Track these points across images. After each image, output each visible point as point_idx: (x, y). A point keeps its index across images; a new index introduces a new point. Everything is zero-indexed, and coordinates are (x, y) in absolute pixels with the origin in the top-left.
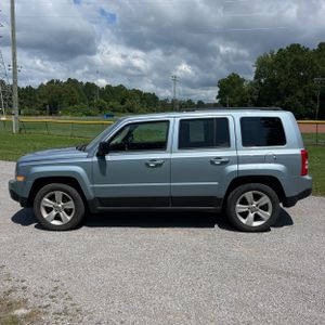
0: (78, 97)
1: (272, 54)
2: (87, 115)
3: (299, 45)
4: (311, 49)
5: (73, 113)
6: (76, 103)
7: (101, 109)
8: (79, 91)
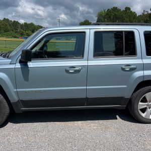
0: (9, 28)
1: (104, 11)
2: (14, 37)
3: (116, 8)
4: (122, 10)
5: (7, 36)
6: (8, 31)
7: (22, 34)
8: (10, 25)
